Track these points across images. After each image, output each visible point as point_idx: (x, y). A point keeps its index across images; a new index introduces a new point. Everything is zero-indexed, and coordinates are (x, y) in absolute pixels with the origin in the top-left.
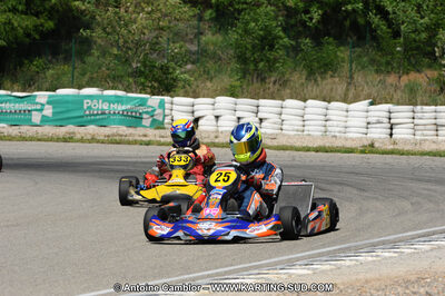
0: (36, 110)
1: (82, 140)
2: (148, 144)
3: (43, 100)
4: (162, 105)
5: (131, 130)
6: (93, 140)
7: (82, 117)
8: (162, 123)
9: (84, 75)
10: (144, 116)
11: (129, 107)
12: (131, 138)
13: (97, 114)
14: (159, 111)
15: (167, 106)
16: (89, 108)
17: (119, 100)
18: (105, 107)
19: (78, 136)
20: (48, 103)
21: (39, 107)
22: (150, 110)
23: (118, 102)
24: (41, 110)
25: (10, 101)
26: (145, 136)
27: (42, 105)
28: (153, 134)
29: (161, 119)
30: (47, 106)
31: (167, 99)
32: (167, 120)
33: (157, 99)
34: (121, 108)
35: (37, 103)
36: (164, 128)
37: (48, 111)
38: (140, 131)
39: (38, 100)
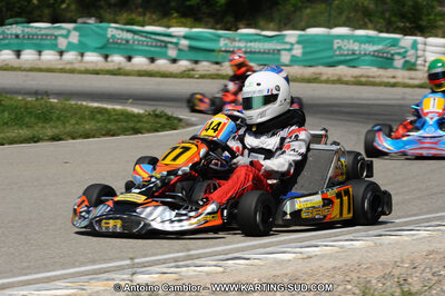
0: (285, 50)
1: (327, 82)
2: (394, 85)
3: (293, 40)
4: (414, 46)
5: (381, 72)
6: (340, 81)
7: (331, 57)
8: (415, 64)
9: (341, 13)
10: (396, 57)
11: (380, 47)
12: (378, 80)
13: (348, 55)
14: (411, 52)
15: (420, 46)
16: (340, 48)
17: (369, 40)
18: (356, 47)
19: (324, 78)
20: (298, 42)
21: (288, 47)
22: (402, 50)
23: (369, 42)
24: (290, 50)
25: (259, 41)
26: (394, 77)
27: (292, 44)
28: (402, 75)
29: (413, 61)
30: (296, 46)
31: (420, 39)
32: (420, 61)
33: (410, 39)
34: (372, 48)
35: (287, 43)
36: (416, 70)
37: (298, 51)
38: (390, 72)
39: (287, 40)
